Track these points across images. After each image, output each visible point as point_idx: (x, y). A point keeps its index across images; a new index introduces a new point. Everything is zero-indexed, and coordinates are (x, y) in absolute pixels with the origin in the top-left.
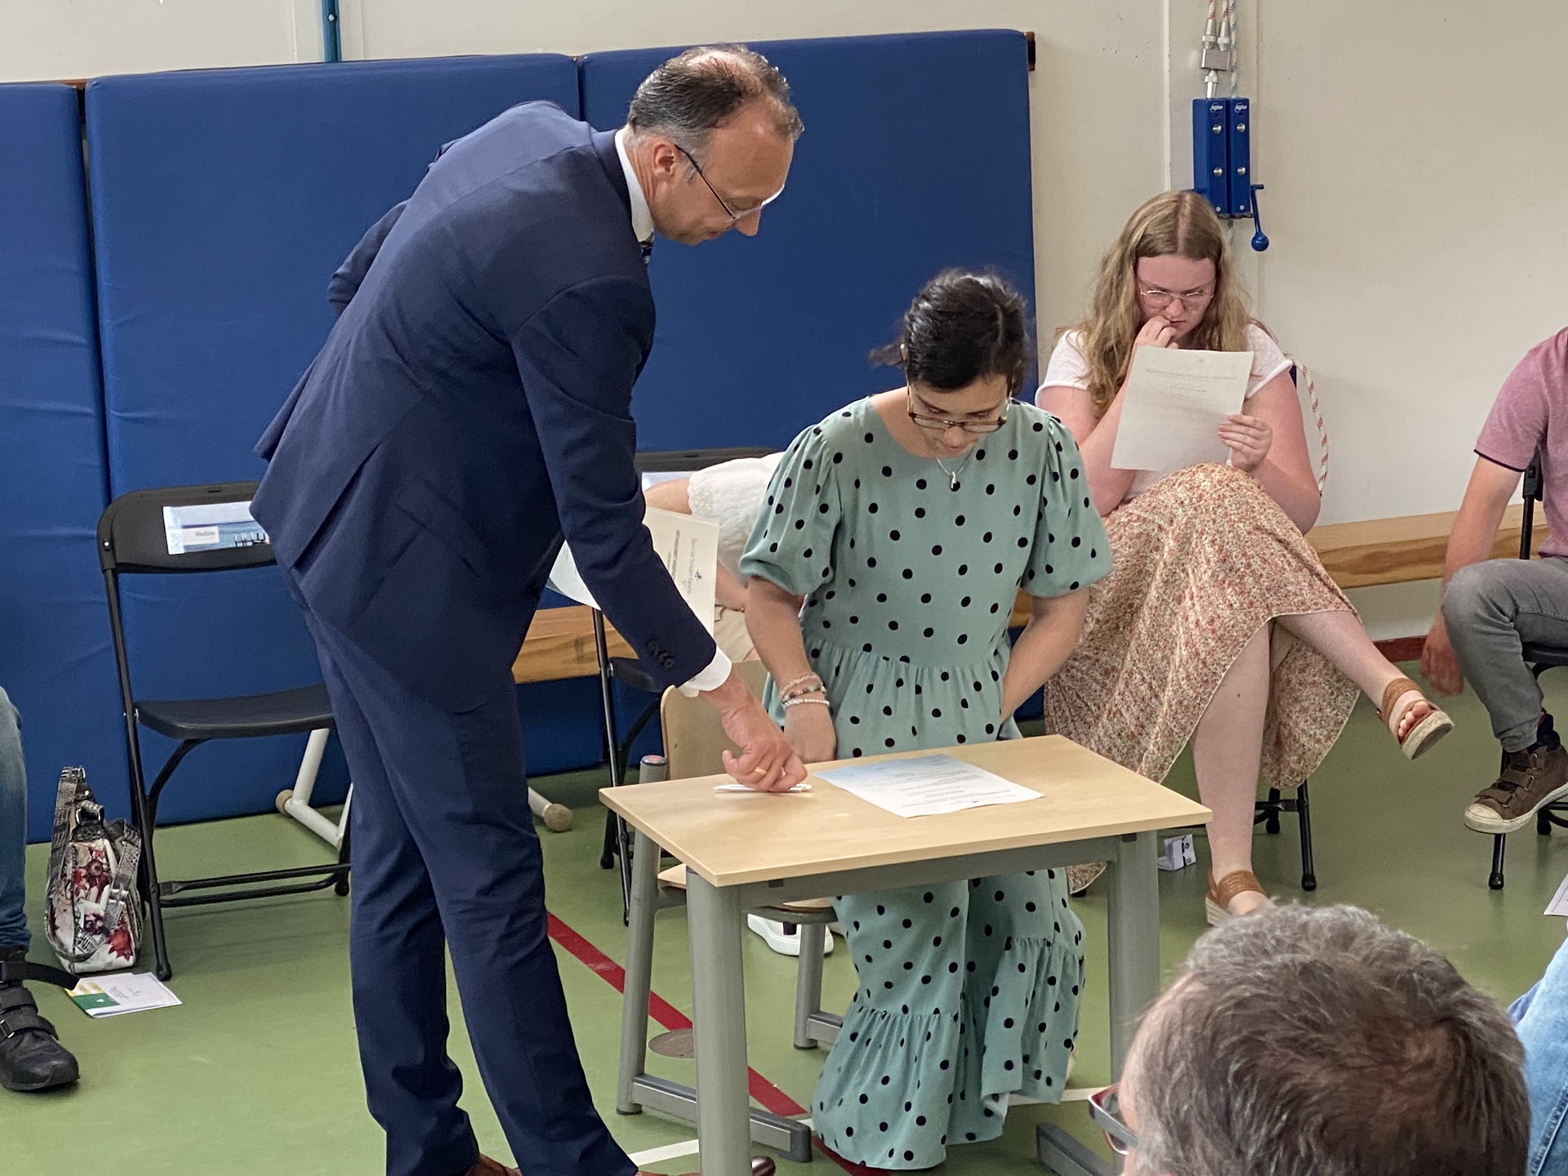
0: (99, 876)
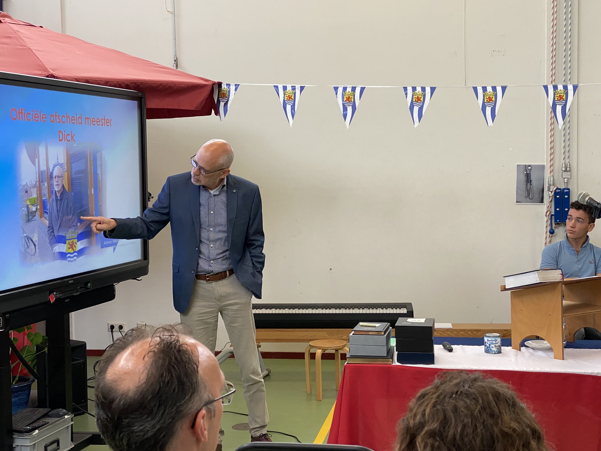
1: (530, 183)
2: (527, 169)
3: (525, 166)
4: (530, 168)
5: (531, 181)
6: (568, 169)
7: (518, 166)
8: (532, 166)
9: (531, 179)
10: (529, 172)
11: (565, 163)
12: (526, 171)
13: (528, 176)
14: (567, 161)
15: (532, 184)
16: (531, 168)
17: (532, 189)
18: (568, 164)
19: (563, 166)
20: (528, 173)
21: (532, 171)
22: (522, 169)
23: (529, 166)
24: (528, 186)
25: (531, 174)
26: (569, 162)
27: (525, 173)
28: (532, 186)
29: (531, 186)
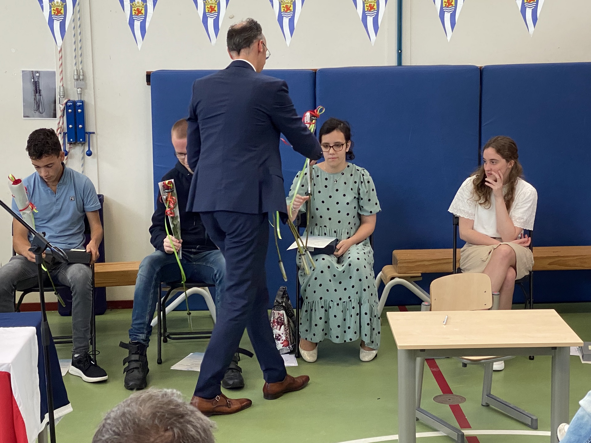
0: (281, 322)
1: (40, 93)
2: (34, 76)
3: (31, 73)
4: (37, 75)
5: (40, 90)
6: (81, 77)
7: (23, 71)
8: (40, 72)
9: (40, 89)
10: (36, 80)
11: (77, 70)
12: (33, 79)
13: (36, 84)
14: (81, 67)
15: (41, 94)
16: (39, 74)
17: (42, 101)
18: (81, 71)
19: (75, 73)
20: (36, 82)
21: (40, 78)
22: (29, 76)
23: (37, 72)
24: (37, 97)
25: (40, 82)
26: (82, 69)
27: (33, 80)
28: (41, 96)
29: (40, 98)
